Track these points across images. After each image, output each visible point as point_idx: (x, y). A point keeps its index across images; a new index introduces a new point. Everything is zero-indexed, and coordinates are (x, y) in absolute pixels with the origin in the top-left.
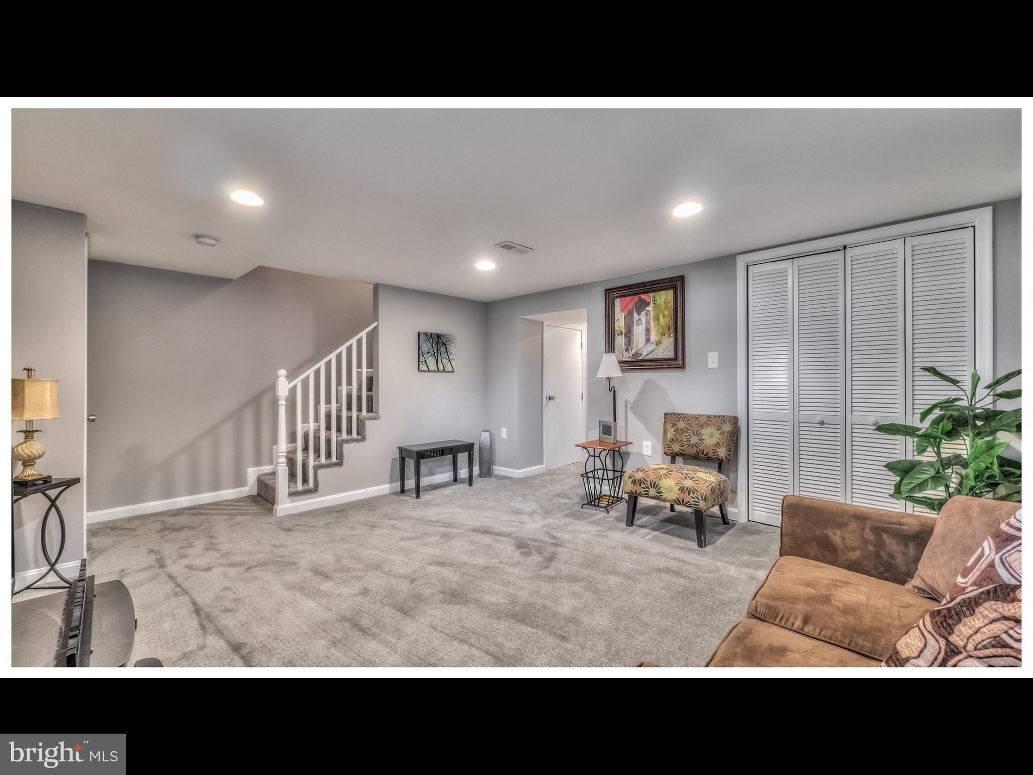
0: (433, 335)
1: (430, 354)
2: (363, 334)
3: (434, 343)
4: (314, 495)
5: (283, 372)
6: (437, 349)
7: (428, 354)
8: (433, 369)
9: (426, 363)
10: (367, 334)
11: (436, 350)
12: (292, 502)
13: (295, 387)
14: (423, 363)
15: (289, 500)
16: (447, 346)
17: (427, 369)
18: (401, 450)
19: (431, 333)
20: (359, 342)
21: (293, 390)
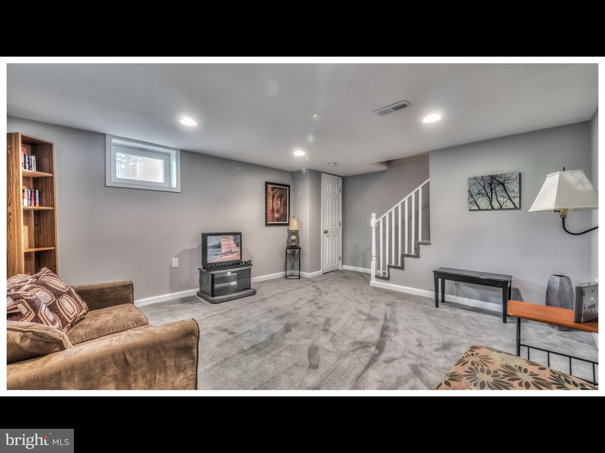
0: (484, 178)
1: (481, 195)
2: (420, 188)
3: (487, 185)
4: (387, 281)
5: (374, 215)
6: (491, 189)
7: (478, 196)
8: (486, 207)
9: (476, 203)
10: (422, 187)
11: (488, 190)
12: (377, 281)
13: (379, 222)
14: (473, 203)
15: (375, 279)
16: (506, 185)
17: (477, 208)
18: (435, 272)
19: (483, 177)
20: (417, 194)
21: (378, 223)
